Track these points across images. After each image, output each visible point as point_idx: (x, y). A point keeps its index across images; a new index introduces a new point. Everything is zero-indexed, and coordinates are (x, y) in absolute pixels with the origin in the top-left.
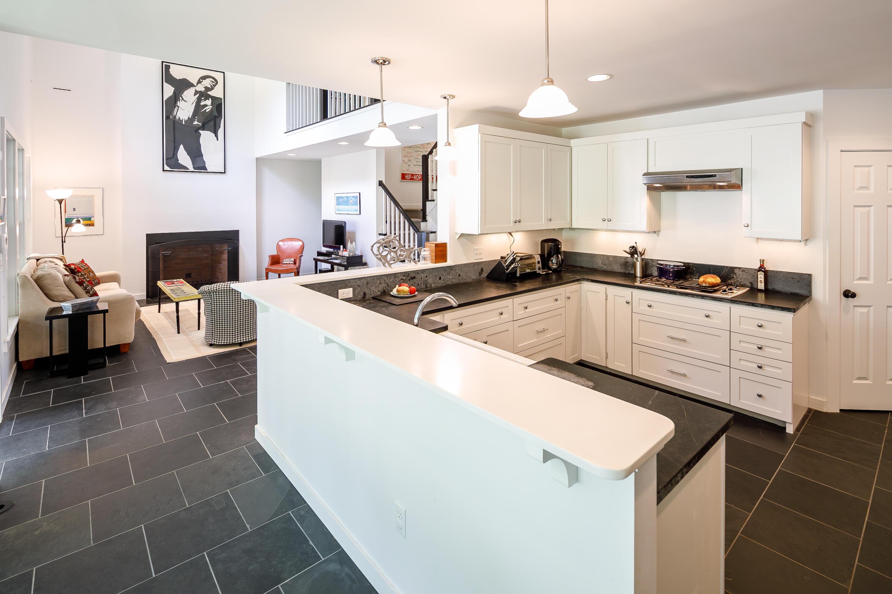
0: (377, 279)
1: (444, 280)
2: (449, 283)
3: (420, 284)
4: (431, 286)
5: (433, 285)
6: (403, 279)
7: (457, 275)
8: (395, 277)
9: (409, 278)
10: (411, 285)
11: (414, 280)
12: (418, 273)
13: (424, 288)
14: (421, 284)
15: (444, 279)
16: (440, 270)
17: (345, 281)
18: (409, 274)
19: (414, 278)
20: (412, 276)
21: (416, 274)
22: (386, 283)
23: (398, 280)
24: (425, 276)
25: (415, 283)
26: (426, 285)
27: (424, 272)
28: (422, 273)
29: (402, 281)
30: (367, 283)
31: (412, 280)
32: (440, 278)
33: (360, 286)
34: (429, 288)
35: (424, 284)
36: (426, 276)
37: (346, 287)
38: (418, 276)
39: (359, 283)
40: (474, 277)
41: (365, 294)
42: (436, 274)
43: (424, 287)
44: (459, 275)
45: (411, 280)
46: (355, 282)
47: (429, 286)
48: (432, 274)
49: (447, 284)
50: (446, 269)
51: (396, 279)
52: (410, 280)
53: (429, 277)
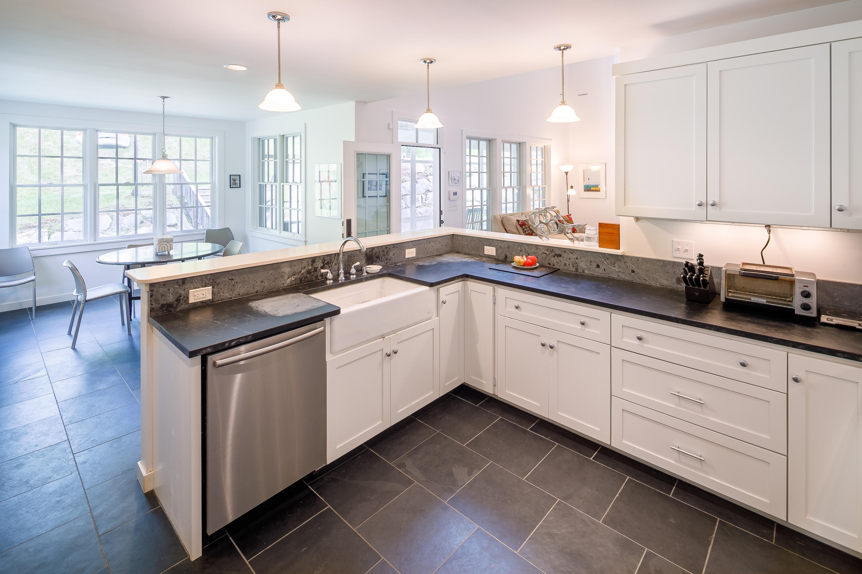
0: (518, 246)
1: (605, 271)
2: (614, 276)
3: (567, 264)
4: (583, 271)
5: (586, 271)
6: (545, 253)
7: (628, 269)
8: (537, 249)
9: (553, 254)
10: (556, 262)
11: (560, 258)
12: (565, 252)
13: (573, 271)
14: (569, 265)
15: (604, 269)
16: (598, 255)
17: (490, 240)
18: (553, 250)
19: (560, 255)
20: (557, 253)
21: (562, 251)
22: (527, 252)
23: (539, 253)
24: (575, 256)
25: (561, 261)
26: (576, 269)
27: (574, 252)
28: (570, 253)
29: (545, 255)
30: (509, 247)
31: (558, 257)
32: (598, 266)
33: (502, 248)
34: (581, 273)
35: (573, 266)
36: (577, 258)
37: (490, 245)
38: (564, 255)
39: (501, 244)
40: (665, 283)
41: (506, 256)
42: (592, 259)
43: (574, 269)
44: (633, 271)
45: (556, 257)
46: (498, 243)
47: (580, 270)
48: (585, 258)
49: (609, 277)
50: (608, 256)
51: (538, 251)
52: (554, 256)
53: (581, 260)
